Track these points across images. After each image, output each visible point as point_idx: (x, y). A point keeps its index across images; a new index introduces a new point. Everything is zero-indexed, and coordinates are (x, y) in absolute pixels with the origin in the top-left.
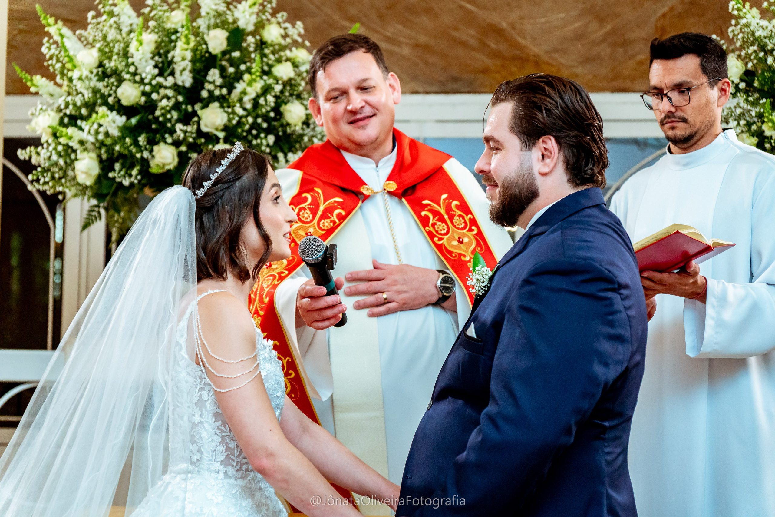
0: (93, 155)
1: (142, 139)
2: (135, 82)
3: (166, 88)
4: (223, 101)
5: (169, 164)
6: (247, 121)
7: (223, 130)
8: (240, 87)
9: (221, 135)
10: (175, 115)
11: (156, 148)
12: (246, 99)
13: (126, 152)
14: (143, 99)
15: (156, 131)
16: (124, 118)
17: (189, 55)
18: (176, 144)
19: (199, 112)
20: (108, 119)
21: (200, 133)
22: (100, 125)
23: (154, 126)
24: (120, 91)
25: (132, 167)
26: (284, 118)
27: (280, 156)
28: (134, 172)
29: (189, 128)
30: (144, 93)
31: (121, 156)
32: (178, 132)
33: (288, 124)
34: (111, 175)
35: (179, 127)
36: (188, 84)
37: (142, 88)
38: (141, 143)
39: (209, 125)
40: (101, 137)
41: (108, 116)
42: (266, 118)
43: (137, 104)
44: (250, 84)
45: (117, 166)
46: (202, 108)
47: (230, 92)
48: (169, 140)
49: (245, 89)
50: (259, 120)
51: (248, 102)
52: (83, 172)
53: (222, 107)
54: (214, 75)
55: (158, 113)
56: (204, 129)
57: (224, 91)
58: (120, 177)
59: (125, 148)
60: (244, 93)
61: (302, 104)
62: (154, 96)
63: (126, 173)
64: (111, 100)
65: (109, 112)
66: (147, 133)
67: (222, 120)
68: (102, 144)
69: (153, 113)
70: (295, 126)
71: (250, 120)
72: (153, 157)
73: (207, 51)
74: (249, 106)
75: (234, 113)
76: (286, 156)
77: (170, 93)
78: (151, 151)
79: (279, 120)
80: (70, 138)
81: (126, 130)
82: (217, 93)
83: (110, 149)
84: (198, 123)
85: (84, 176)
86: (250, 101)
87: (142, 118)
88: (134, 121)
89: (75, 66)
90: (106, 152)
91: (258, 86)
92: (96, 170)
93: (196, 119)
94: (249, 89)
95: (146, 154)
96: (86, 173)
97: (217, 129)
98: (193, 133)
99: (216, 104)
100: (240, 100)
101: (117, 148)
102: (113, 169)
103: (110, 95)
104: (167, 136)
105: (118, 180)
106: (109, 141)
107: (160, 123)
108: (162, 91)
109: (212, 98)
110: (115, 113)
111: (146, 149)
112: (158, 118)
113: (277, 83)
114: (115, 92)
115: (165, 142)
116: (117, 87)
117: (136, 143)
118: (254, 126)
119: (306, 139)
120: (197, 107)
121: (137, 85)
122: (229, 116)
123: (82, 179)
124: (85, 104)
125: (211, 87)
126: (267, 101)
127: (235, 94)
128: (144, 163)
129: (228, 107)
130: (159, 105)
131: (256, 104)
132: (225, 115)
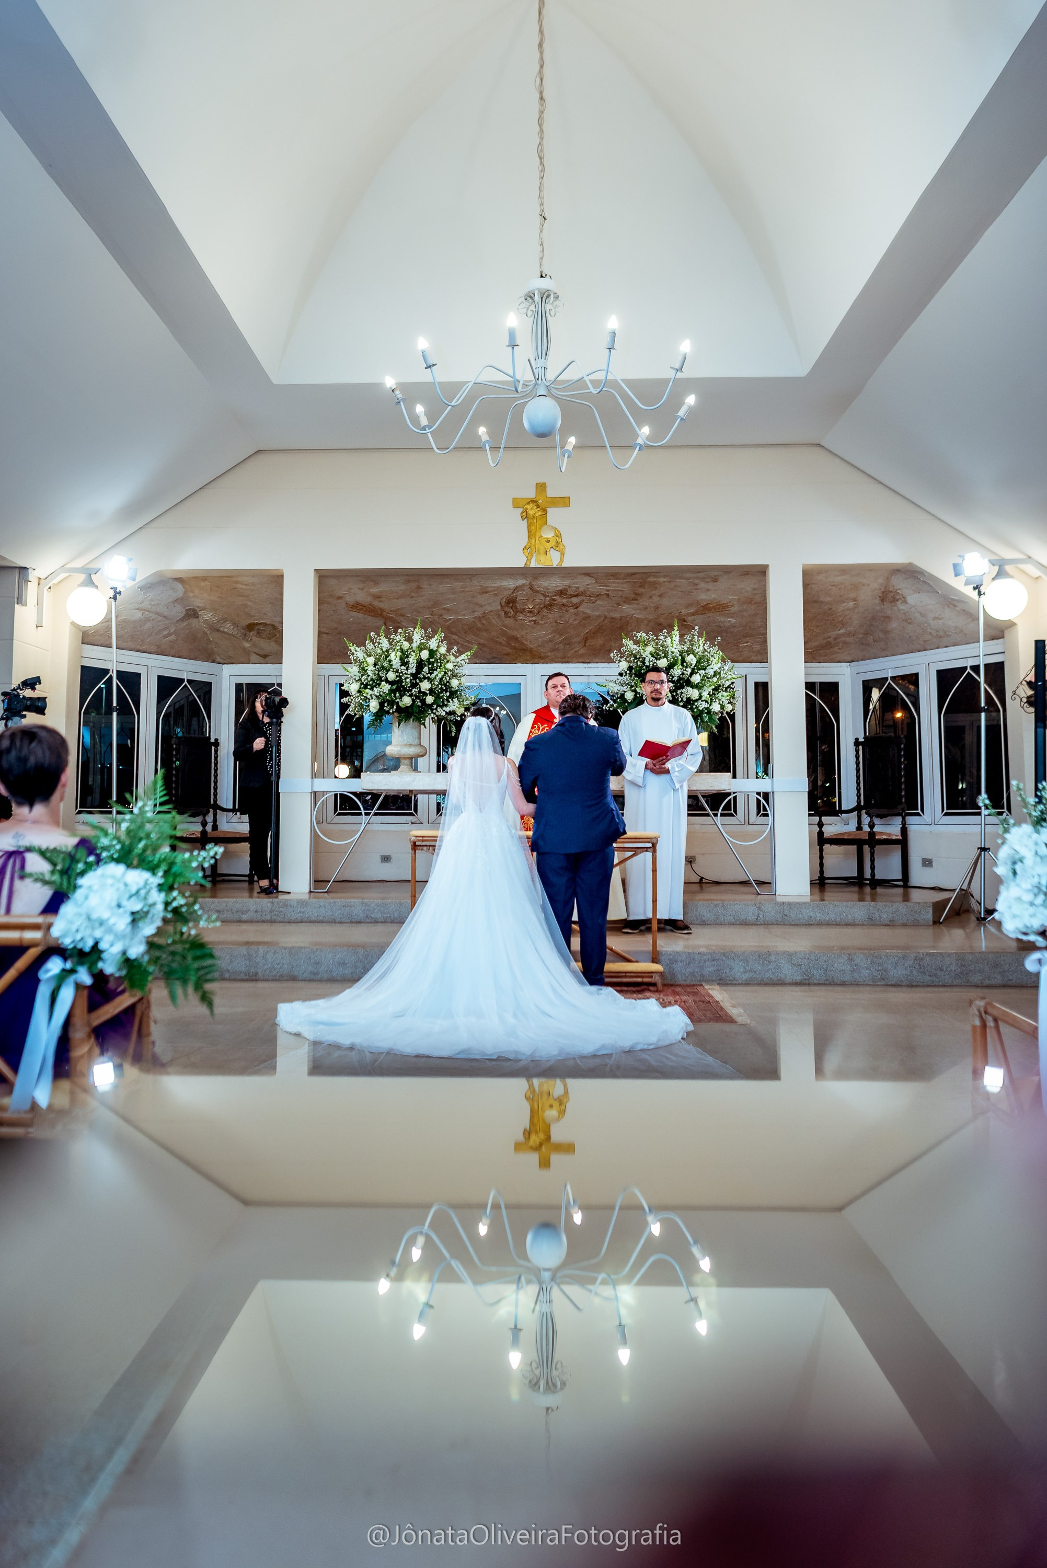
0: (377, 700)
1: (398, 694)
2: (393, 671)
4: (429, 679)
5: (408, 704)
7: (429, 690)
8: (435, 673)
9: (428, 692)
10: (410, 684)
12: (438, 678)
13: (391, 699)
14: (398, 678)
15: (402, 691)
16: (390, 686)
17: (416, 662)
18: (411, 696)
19: (420, 684)
21: (420, 692)
22: (380, 689)
23: (402, 689)
24: (387, 675)
25: (392, 705)
27: (450, 700)
28: (395, 707)
29: (416, 690)
30: (397, 676)
31: (387, 700)
32: (413, 691)
35: (414, 690)
36: (414, 672)
37: (397, 674)
39: (424, 688)
40: (381, 693)
41: (383, 685)
42: (445, 685)
43: (395, 680)
44: (439, 672)
45: (386, 705)
46: (420, 682)
47: (431, 675)
48: (408, 694)
52: (372, 707)
53: (429, 681)
54: (426, 669)
55: (403, 684)
56: (422, 690)
57: (429, 675)
60: (437, 675)
61: (457, 679)
62: (403, 678)
64: (384, 678)
66: (399, 692)
67: (428, 687)
68: (381, 696)
69: (401, 684)
70: (455, 688)
72: (402, 701)
73: (421, 658)
75: (434, 684)
76: (452, 700)
77: (409, 676)
78: (401, 698)
80: (367, 694)
81: (391, 691)
82: (427, 676)
83: (384, 698)
84: (420, 688)
87: (397, 686)
88: (394, 687)
89: (368, 665)
90: (382, 700)
91: (441, 673)
92: (378, 707)
93: (418, 686)
96: (374, 707)
99: (426, 680)
100: (435, 678)
101: (387, 698)
102: (385, 706)
103: (383, 676)
106: (383, 695)
107: (404, 688)
108: (405, 675)
109: (425, 678)
111: (398, 698)
112: (403, 686)
115: (406, 695)
116: (386, 674)
117: (395, 696)
120: (418, 681)
121: (395, 673)
122: (432, 685)
123: (372, 709)
124: (372, 680)
125: (425, 674)
126: (446, 679)
127: (433, 676)
128: (398, 703)
129: (431, 682)
130: (404, 681)
131: (441, 679)
132: (430, 685)
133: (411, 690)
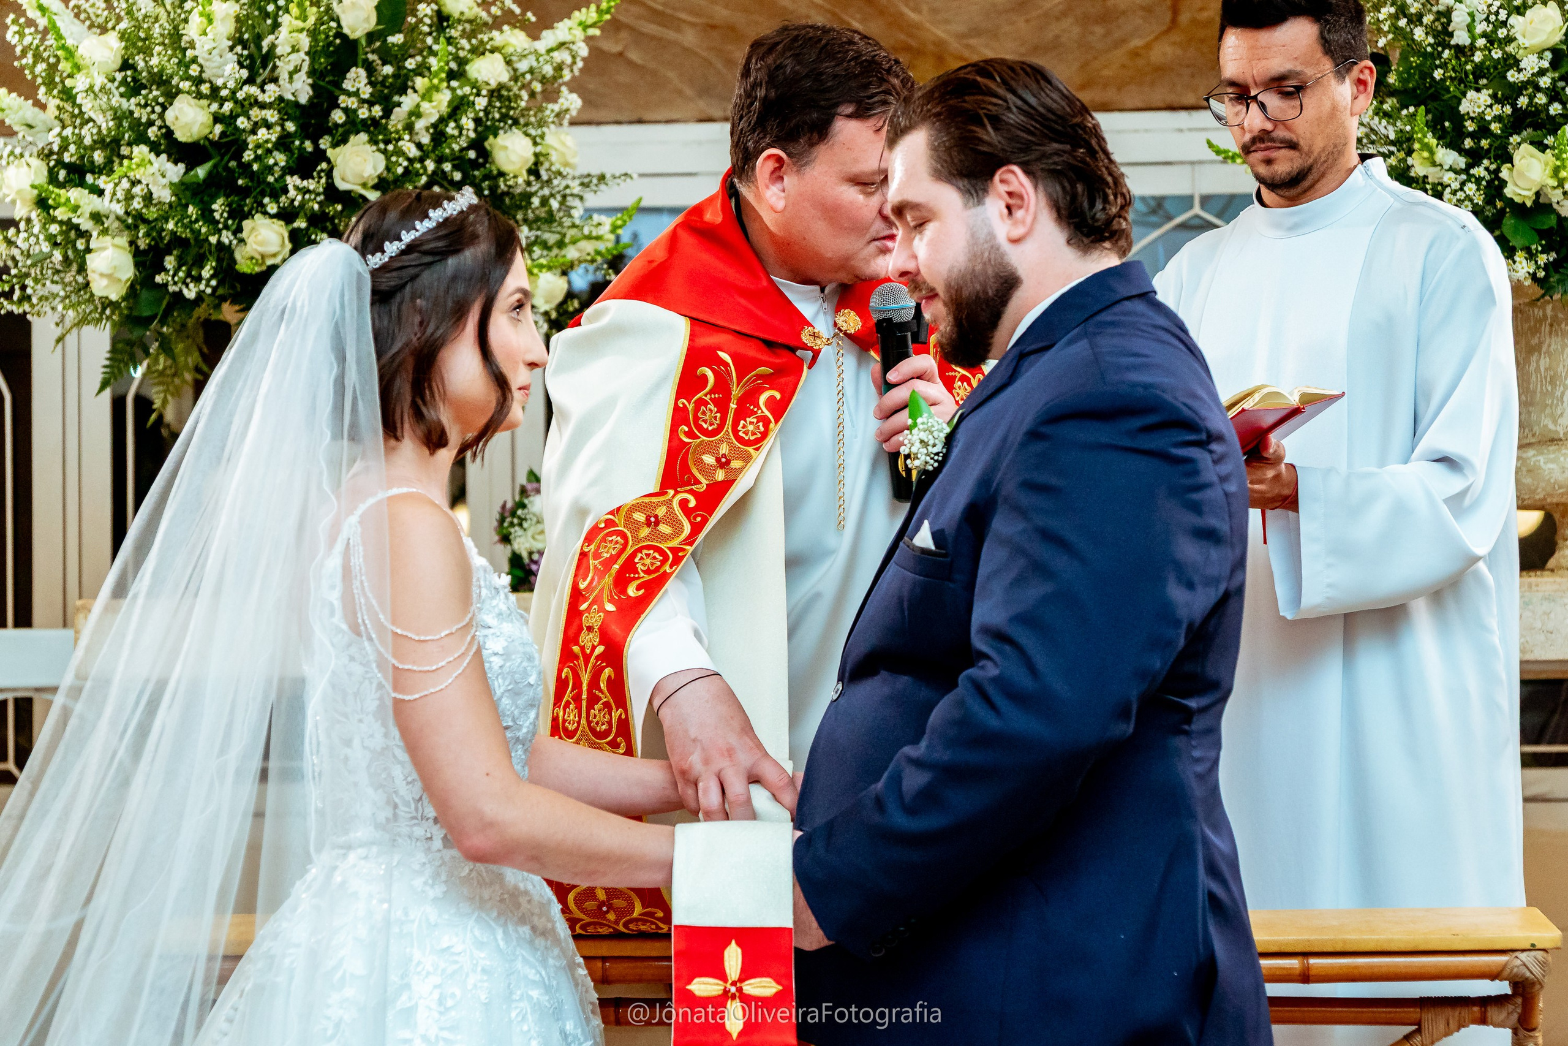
0: (123, 241)
1: (219, 207)
2: (199, 96)
3: (263, 106)
4: (375, 129)
5: (274, 255)
6: (425, 168)
7: (375, 187)
8: (408, 101)
10: (280, 158)
11: (247, 224)
12: (420, 125)
13: (187, 234)
14: (218, 129)
15: (245, 192)
16: (181, 167)
17: (304, 42)
18: (286, 215)
19: (330, 153)
20: (151, 170)
21: (332, 193)
22: (134, 183)
23: (240, 182)
24: (170, 115)
25: (200, 262)
26: (493, 162)
28: (206, 272)
29: (311, 184)
30: (217, 119)
31: (177, 241)
32: (292, 193)
33: (502, 174)
34: (159, 279)
35: (293, 181)
36: (303, 99)
37: (215, 107)
38: (217, 216)
39: (350, 177)
40: (137, 204)
41: (150, 162)
42: (459, 162)
43: (206, 138)
44: (427, 96)
45: (170, 262)
46: (335, 145)
47: (387, 113)
48: (272, 208)
49: (418, 106)
50: (447, 167)
51: (424, 132)
52: (102, 275)
53: (373, 141)
54: (356, 79)
55: (248, 156)
56: (342, 186)
57: (377, 111)
58: (175, 283)
59: (185, 227)
60: (416, 113)
61: (527, 134)
62: (242, 123)
63: (188, 274)
64: (152, 133)
65: (152, 156)
66: (227, 196)
67: (375, 168)
68: (139, 218)
69: (238, 156)
70: (515, 177)
71: (430, 165)
72: (242, 241)
73: (340, 34)
74: (426, 140)
75: (399, 152)
77: (271, 116)
78: (239, 229)
79: (483, 165)
80: (75, 209)
81: (187, 191)
82: (363, 113)
83: (154, 227)
84: (329, 174)
85: (104, 282)
86: (427, 129)
87: (215, 166)
88: (201, 172)
89: (78, 68)
90: (147, 234)
91: (443, 100)
92: (127, 271)
93: (324, 165)
94: (425, 106)
95: (226, 237)
96: (109, 276)
97: (364, 185)
98: (318, 194)
99: (363, 137)
100: (409, 128)
101: (171, 225)
102: (163, 269)
103: (151, 123)
104: (266, 200)
105: (172, 288)
106: (152, 213)
107: (252, 175)
108: (256, 113)
109: (353, 125)
110: (164, 156)
111: (226, 227)
112: (249, 165)
113: (478, 95)
114: (161, 116)
115: (265, 213)
116: (164, 108)
117: (207, 215)
118: (438, 177)
119: (536, 201)
120: (324, 143)
121: (205, 102)
122: (388, 159)
123: (101, 287)
124: (100, 142)
125: (352, 102)
126: (460, 128)
127: (398, 116)
128: (225, 253)
129: (387, 142)
130: (251, 140)
131: (439, 135)
132: (381, 157)
133: (285, 191)
